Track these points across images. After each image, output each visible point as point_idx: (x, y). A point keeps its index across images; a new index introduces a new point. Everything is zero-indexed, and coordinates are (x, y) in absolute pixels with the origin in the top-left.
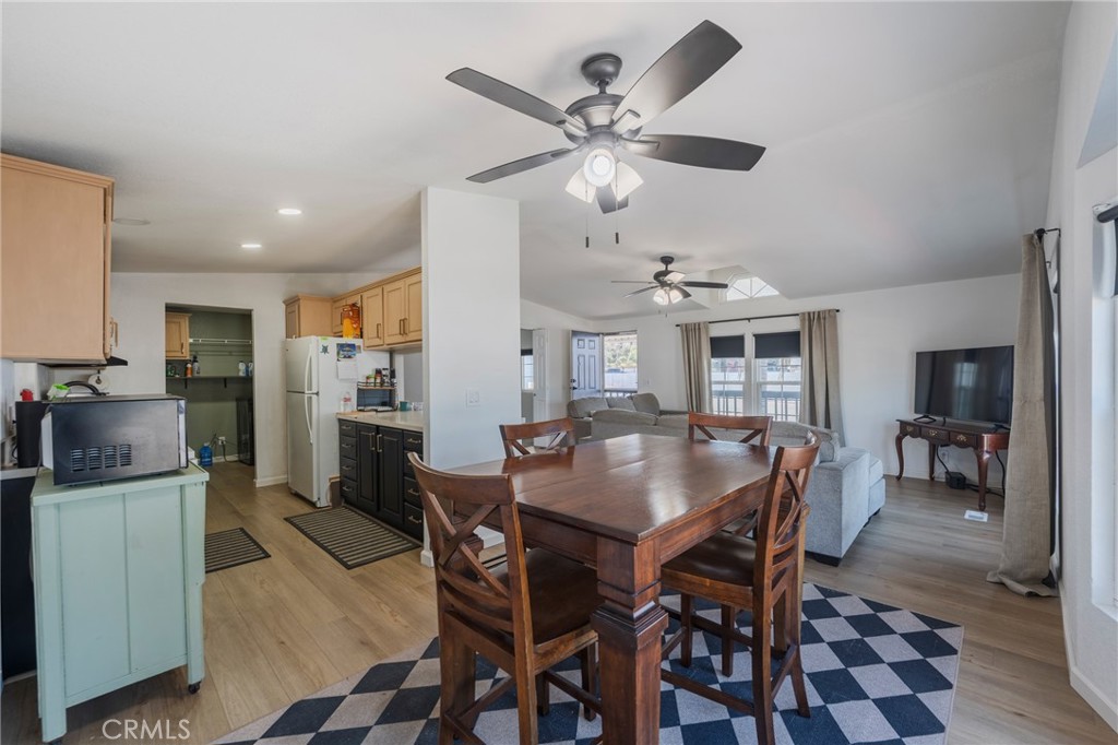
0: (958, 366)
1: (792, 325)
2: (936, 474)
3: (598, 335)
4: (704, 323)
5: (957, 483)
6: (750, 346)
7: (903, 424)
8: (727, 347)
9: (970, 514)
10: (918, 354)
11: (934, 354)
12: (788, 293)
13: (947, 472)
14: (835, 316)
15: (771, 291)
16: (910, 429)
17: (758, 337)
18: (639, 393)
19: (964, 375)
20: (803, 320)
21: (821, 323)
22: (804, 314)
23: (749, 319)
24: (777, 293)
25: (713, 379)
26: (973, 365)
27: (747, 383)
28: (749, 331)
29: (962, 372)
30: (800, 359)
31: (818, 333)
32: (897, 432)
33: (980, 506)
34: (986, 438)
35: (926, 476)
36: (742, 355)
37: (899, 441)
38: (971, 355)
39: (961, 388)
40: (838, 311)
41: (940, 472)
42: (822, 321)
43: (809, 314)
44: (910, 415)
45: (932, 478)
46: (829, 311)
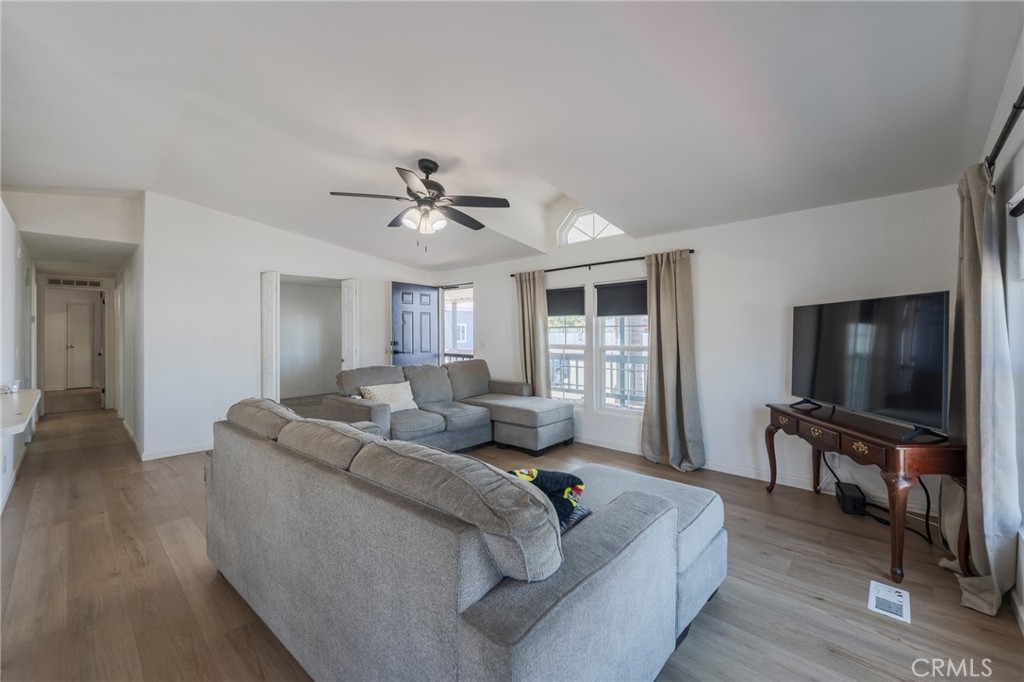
0: (852, 328)
1: (636, 272)
2: (822, 484)
3: (436, 288)
4: (540, 271)
5: (853, 502)
6: (591, 300)
7: (775, 412)
8: (566, 301)
9: (880, 591)
10: (795, 308)
11: (820, 308)
12: (634, 231)
13: (838, 484)
14: (689, 260)
15: (613, 231)
16: (784, 420)
17: (600, 288)
18: (475, 358)
19: (860, 340)
20: (649, 266)
21: (672, 266)
22: (650, 256)
23: (589, 265)
24: (622, 232)
25: (551, 342)
26: (870, 326)
27: (588, 348)
28: (589, 281)
29: (856, 335)
30: (646, 317)
31: (667, 282)
32: (768, 422)
33: (894, 573)
34: (903, 452)
35: (808, 486)
36: (582, 312)
37: (770, 436)
38: (869, 310)
39: (856, 355)
40: (692, 251)
41: (827, 482)
42: (672, 264)
43: (656, 256)
44: (785, 398)
45: (817, 491)
46: (681, 252)
